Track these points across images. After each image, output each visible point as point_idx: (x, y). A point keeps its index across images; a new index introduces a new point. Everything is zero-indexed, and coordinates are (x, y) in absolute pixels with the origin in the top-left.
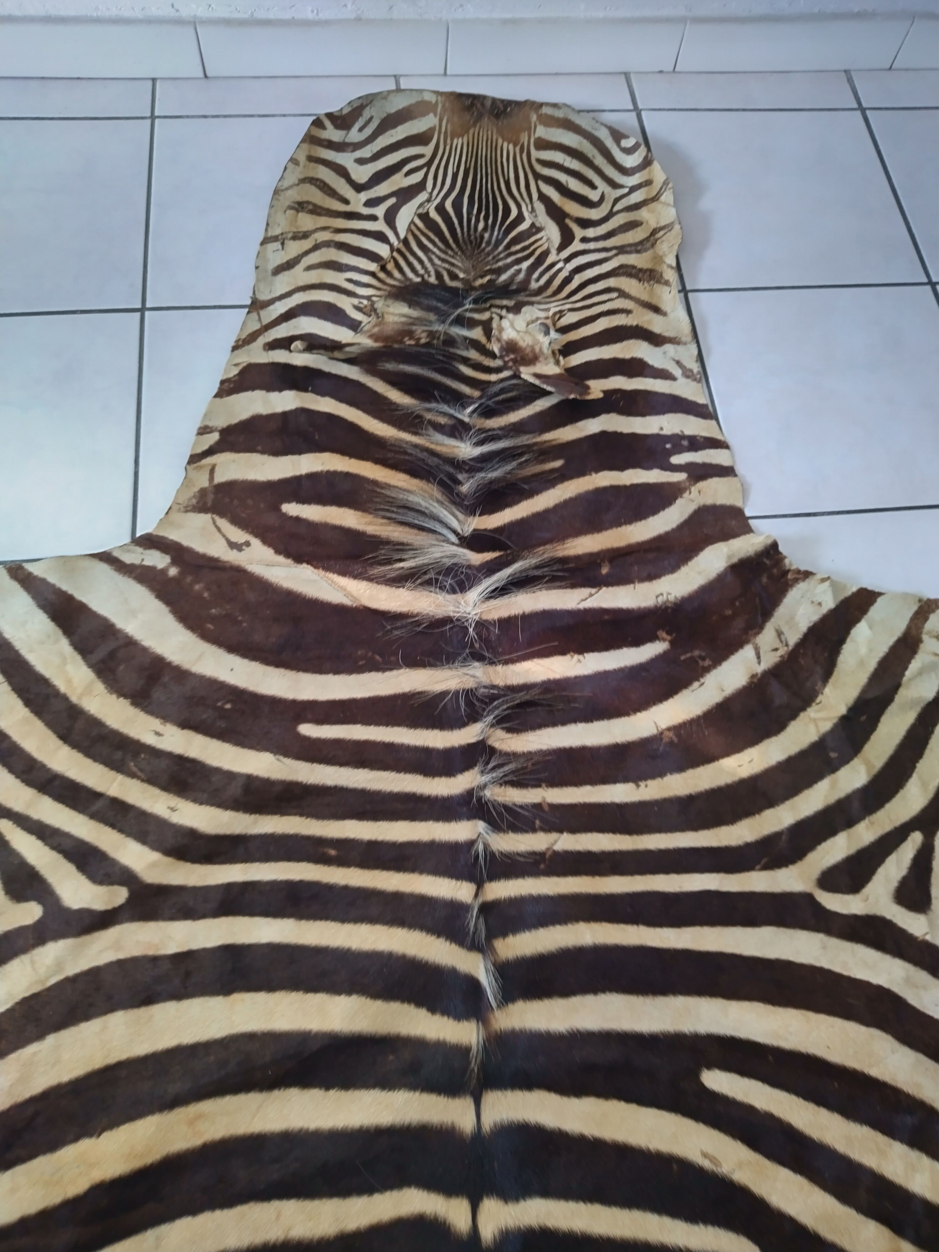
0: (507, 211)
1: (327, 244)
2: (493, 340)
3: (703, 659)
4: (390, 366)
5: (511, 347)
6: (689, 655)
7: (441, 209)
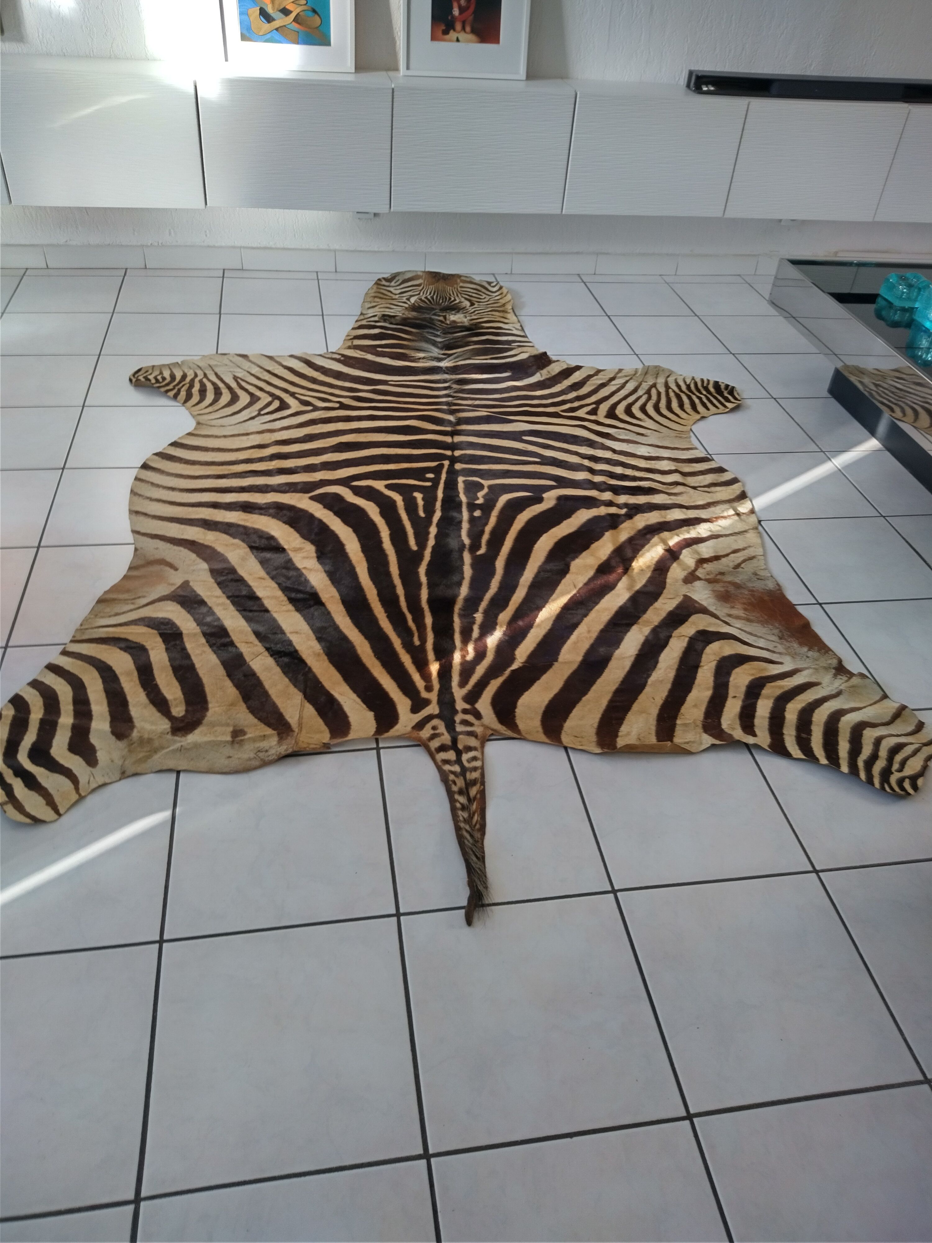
2: (447, 319)
3: (523, 377)
5: (454, 321)
7: (426, 298)
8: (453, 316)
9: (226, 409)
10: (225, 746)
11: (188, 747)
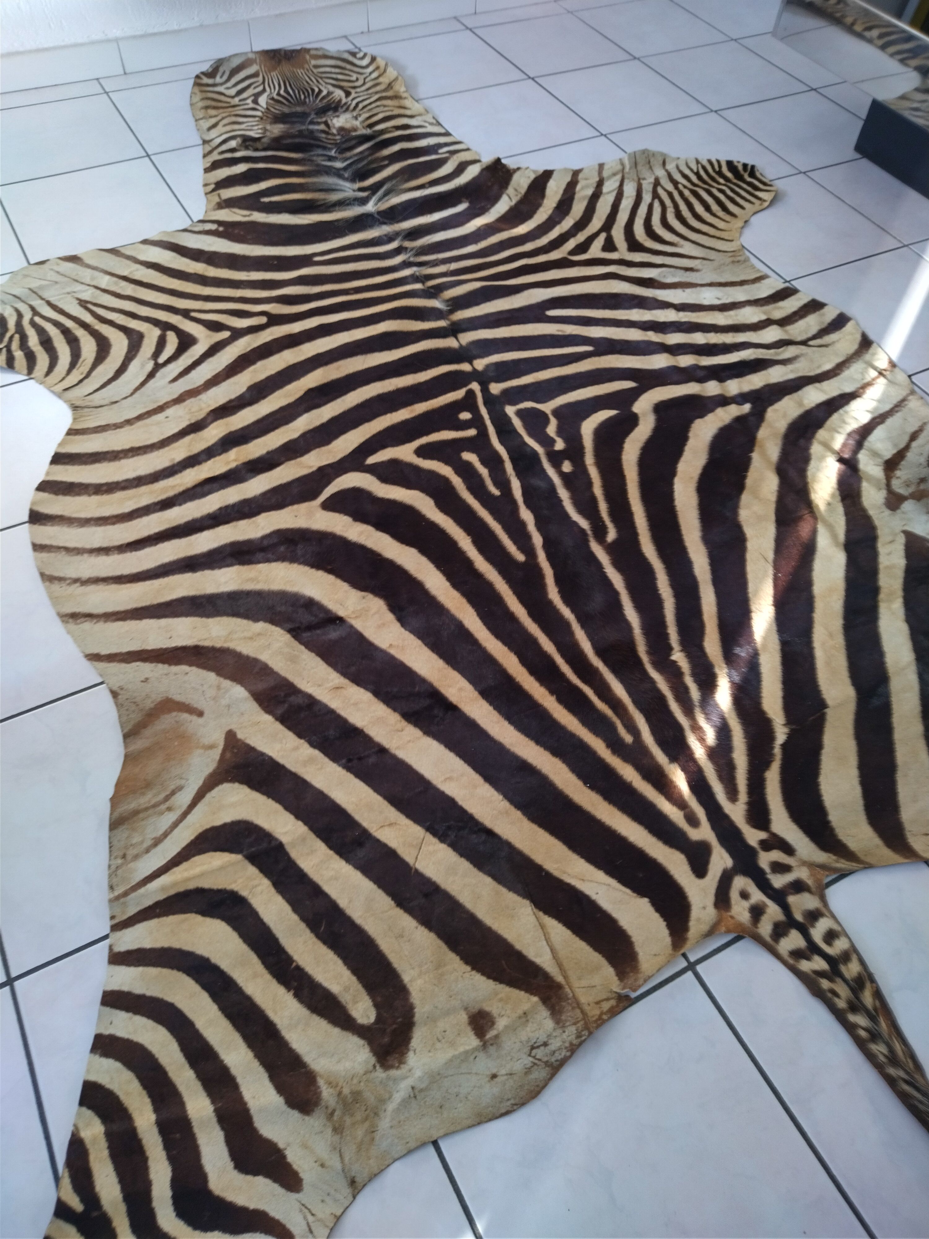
1: (228, 117)
2: (332, 128)
3: (486, 205)
5: (342, 129)
6: (479, 206)
7: (278, 95)
8: (336, 118)
9: (100, 368)
10: (475, 1058)
11: (423, 1086)
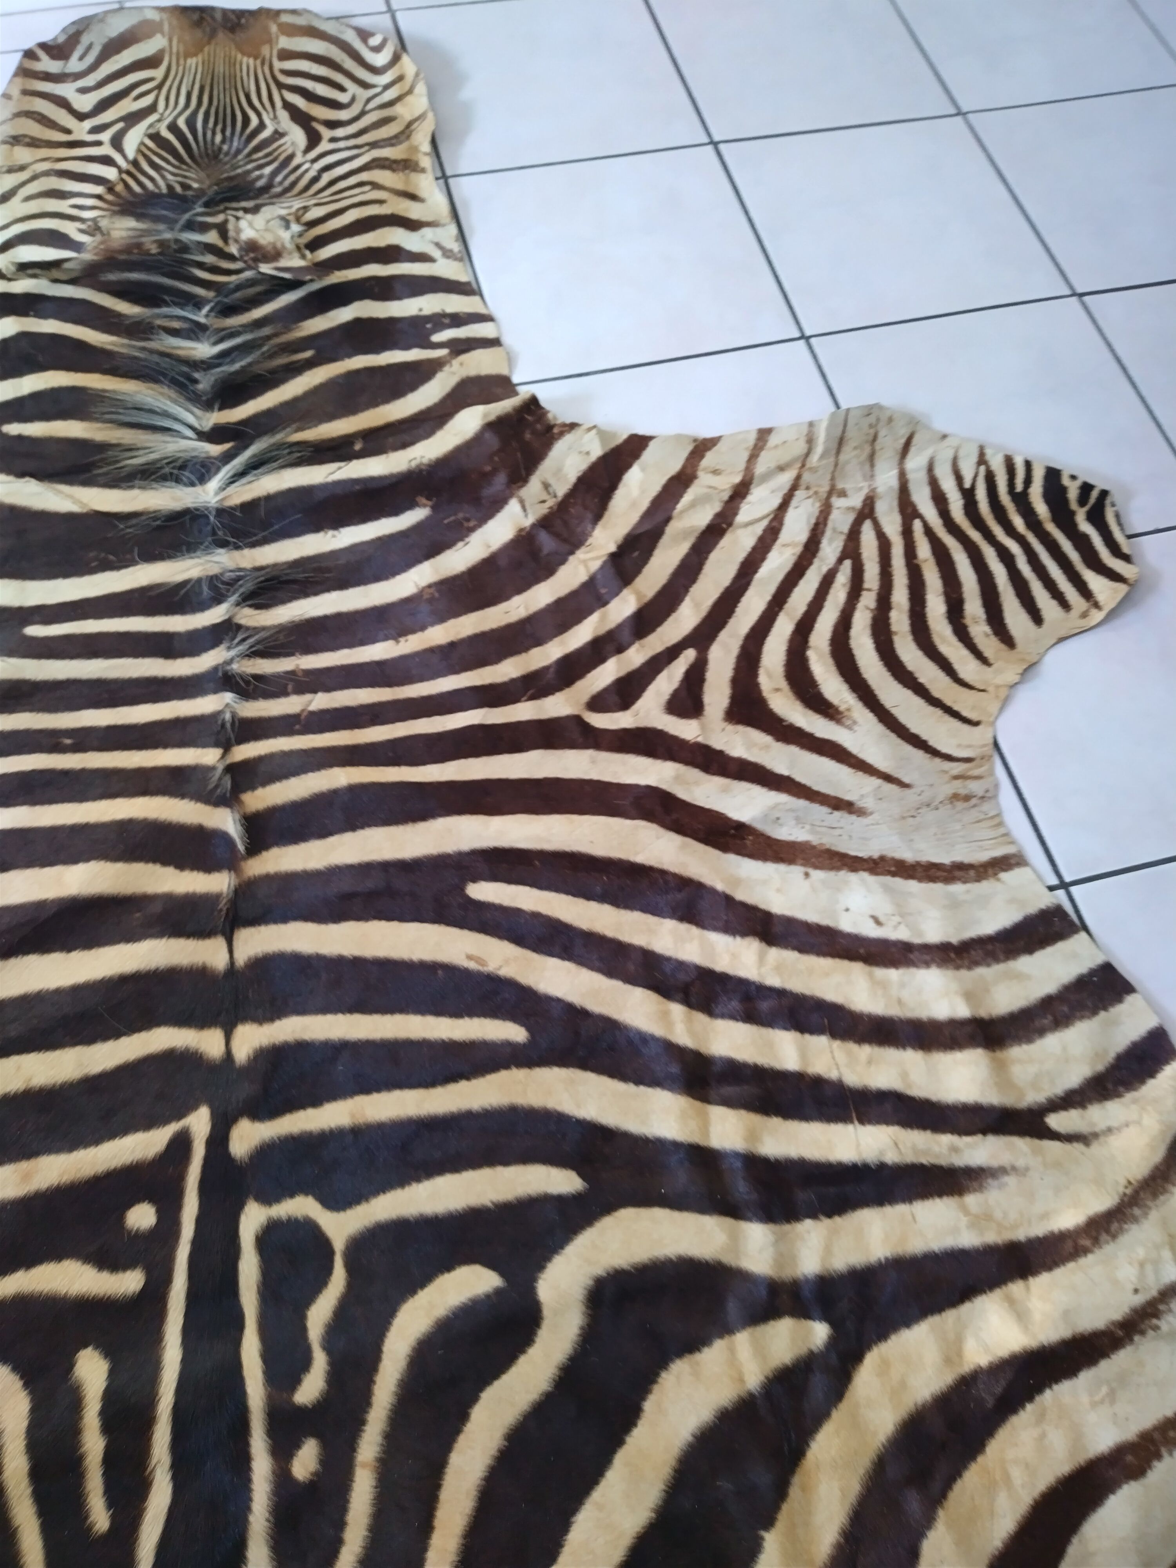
0: (246, 120)
1: (47, 173)
2: (231, 241)
3: (468, 520)
4: (112, 277)
5: (252, 247)
6: (452, 518)
7: (173, 128)
8: (249, 217)
